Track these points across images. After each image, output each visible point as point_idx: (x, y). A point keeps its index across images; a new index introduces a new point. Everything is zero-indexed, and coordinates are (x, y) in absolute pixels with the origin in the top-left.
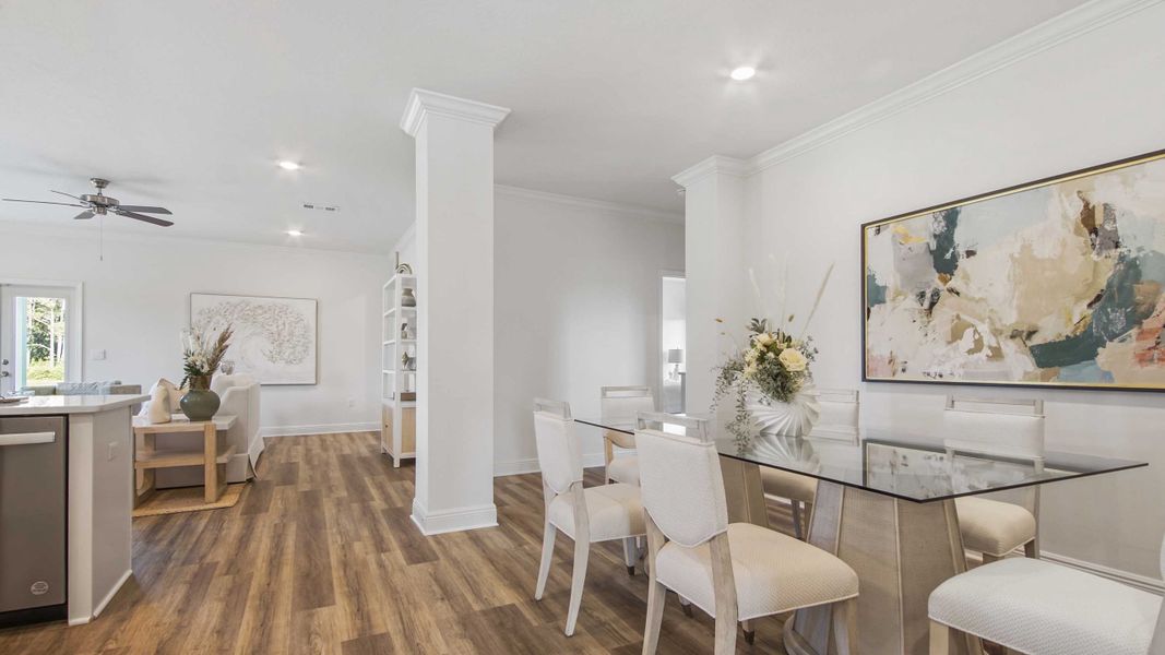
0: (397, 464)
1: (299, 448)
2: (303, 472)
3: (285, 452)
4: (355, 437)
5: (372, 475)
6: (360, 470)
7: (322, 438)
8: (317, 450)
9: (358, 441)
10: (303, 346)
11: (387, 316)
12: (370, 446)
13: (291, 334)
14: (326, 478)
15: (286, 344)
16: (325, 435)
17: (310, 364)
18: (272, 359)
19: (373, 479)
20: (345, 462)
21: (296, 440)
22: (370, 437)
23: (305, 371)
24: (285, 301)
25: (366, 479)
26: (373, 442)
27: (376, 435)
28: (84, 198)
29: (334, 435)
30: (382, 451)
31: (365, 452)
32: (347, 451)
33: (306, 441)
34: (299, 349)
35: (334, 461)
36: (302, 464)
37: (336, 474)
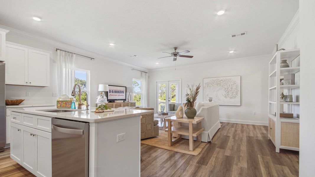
0: (278, 151)
1: (233, 128)
2: (230, 143)
3: (227, 129)
4: (256, 127)
5: (263, 154)
6: (256, 148)
7: (242, 126)
8: (239, 131)
9: (257, 130)
10: (236, 92)
11: (271, 76)
12: (263, 133)
13: (232, 88)
14: (239, 150)
15: (230, 92)
16: (244, 124)
17: (238, 99)
18: (226, 97)
19: (263, 158)
20: (250, 140)
21: (233, 125)
22: (262, 128)
23: (237, 101)
24: (229, 78)
25: (259, 156)
26: (265, 132)
27: (266, 127)
28: (172, 54)
29: (247, 125)
30: (269, 139)
31: (260, 137)
32: (252, 135)
33: (236, 126)
34: (234, 93)
35: (245, 139)
36: (231, 137)
37: (244, 148)
